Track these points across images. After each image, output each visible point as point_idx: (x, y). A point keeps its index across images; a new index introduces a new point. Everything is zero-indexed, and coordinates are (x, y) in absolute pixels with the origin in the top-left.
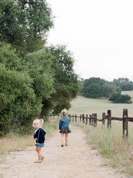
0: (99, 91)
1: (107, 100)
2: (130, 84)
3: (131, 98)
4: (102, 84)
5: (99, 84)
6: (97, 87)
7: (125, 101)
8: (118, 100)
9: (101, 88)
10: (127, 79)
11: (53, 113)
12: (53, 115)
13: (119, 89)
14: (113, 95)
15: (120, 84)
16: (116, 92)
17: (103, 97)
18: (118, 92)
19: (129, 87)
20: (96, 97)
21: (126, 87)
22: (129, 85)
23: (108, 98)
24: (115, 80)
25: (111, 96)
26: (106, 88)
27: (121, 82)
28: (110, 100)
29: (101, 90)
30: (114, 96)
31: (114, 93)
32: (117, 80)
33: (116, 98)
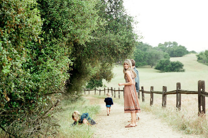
0: (142, 58)
1: (153, 69)
2: (180, 48)
3: (183, 66)
4: (145, 49)
5: (141, 50)
6: (139, 53)
7: (176, 70)
8: (167, 69)
9: (144, 54)
10: (175, 43)
11: (87, 87)
12: (88, 90)
13: (166, 55)
14: (160, 63)
15: (166, 49)
16: (163, 59)
17: (148, 66)
18: (166, 59)
19: (178, 53)
20: (139, 65)
21: (174, 53)
22: (179, 50)
23: (154, 67)
24: (160, 45)
25: (157, 64)
26: (150, 55)
27: (168, 46)
28: (156, 69)
29: (145, 57)
30: (162, 64)
31: (161, 59)
32: (163, 45)
33: (164, 66)
